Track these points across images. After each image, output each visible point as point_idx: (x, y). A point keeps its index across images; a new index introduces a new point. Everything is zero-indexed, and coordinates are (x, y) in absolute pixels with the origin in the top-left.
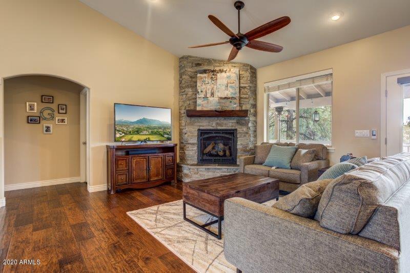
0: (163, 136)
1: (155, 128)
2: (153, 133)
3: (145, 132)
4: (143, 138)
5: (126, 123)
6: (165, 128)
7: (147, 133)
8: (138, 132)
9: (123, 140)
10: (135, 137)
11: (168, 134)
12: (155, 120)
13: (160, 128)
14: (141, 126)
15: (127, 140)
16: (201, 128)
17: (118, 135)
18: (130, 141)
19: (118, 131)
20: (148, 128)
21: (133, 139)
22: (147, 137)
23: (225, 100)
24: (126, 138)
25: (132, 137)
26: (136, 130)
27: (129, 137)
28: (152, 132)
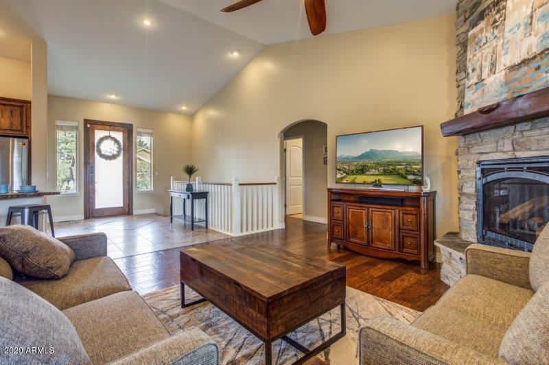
0: (406, 178)
1: (389, 164)
2: (386, 173)
3: (373, 171)
4: (371, 179)
5: (348, 159)
6: (409, 163)
7: (377, 172)
8: (362, 170)
9: (345, 182)
10: (360, 178)
11: (414, 174)
12: (390, 151)
13: (399, 163)
14: (367, 162)
15: (349, 182)
16: (483, 158)
17: (339, 176)
18: (353, 183)
19: (340, 170)
20: (378, 164)
21: (357, 181)
22: (377, 178)
23: (524, 69)
24: (347, 179)
25: (356, 178)
26: (361, 168)
27: (350, 178)
28: (384, 170)
